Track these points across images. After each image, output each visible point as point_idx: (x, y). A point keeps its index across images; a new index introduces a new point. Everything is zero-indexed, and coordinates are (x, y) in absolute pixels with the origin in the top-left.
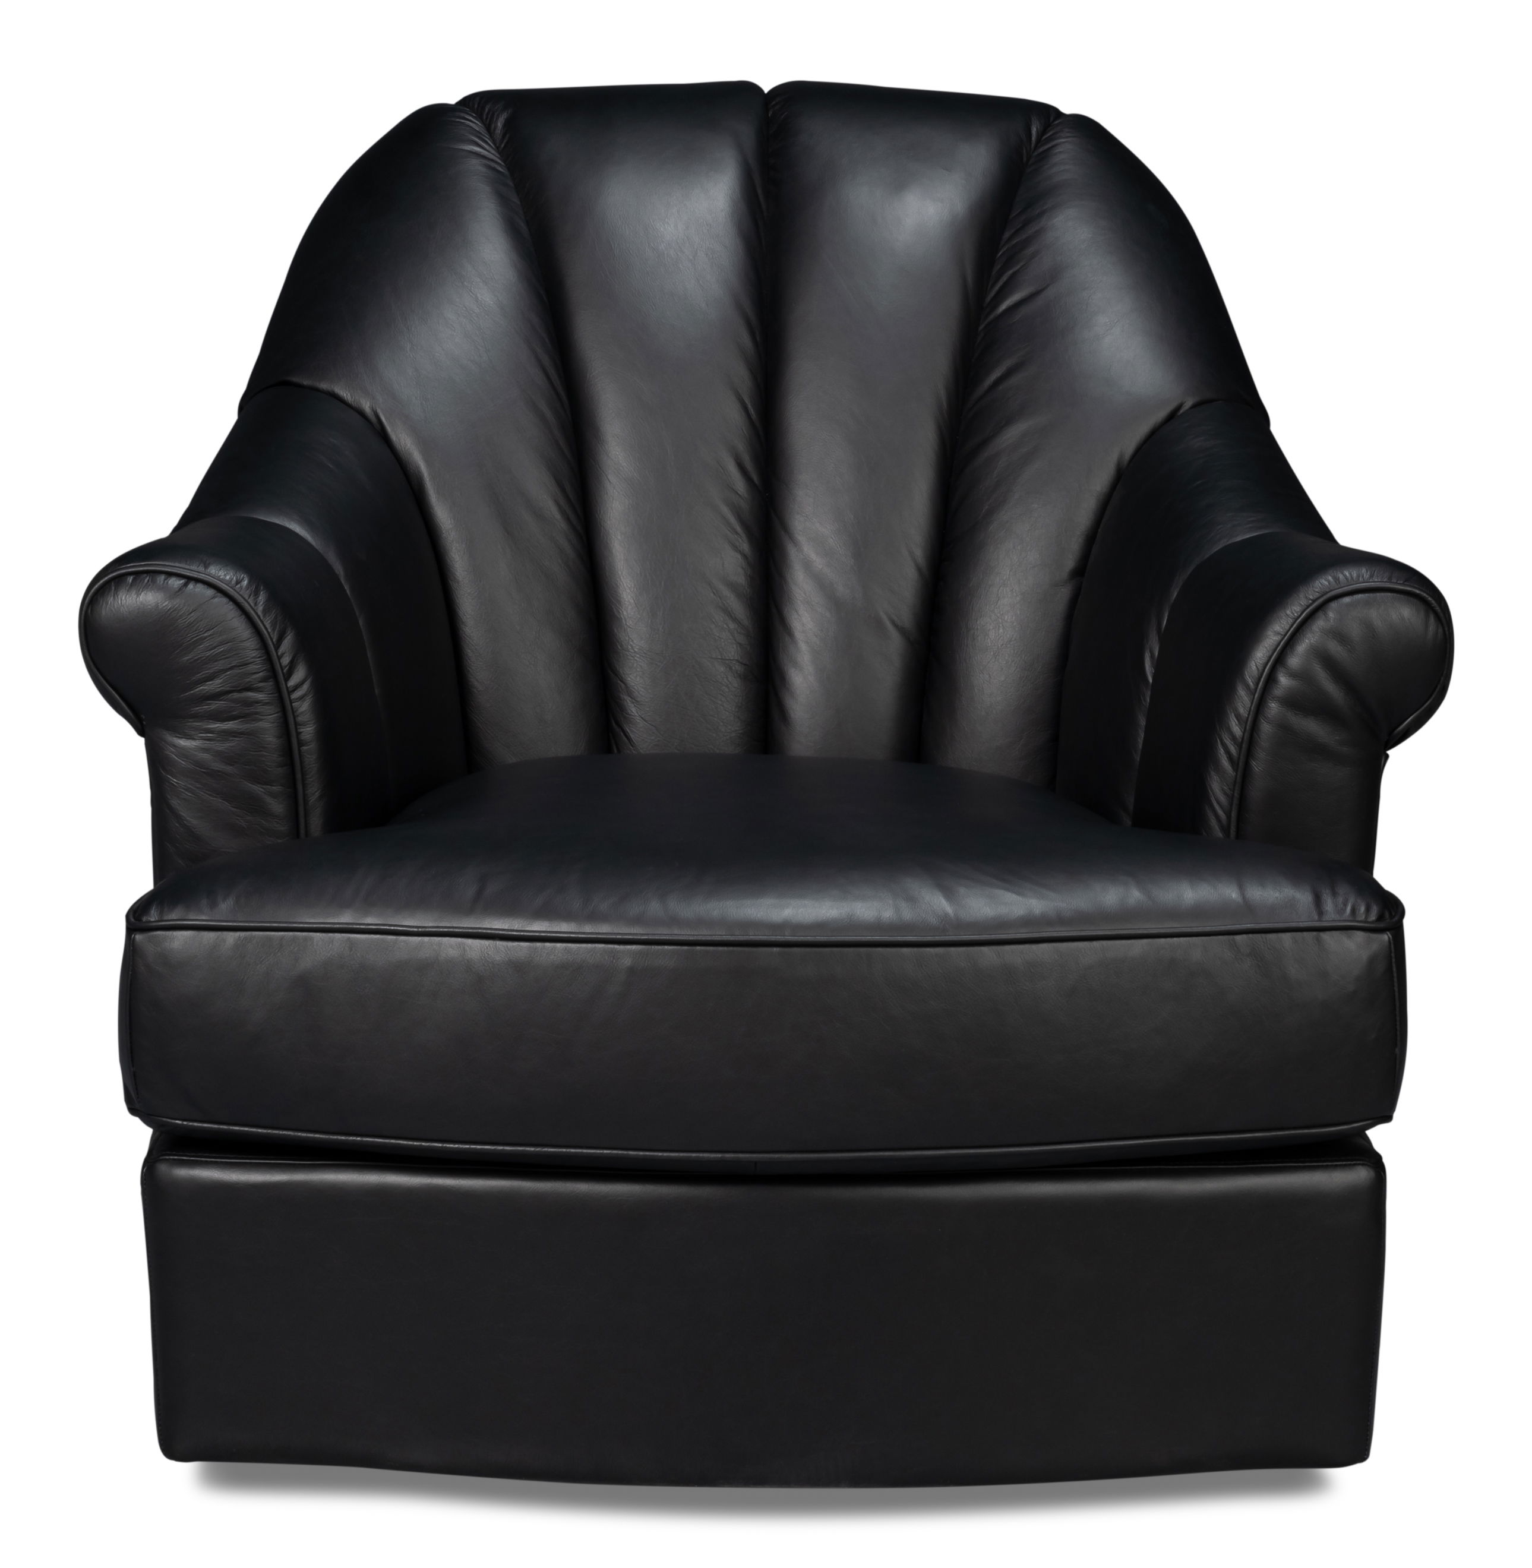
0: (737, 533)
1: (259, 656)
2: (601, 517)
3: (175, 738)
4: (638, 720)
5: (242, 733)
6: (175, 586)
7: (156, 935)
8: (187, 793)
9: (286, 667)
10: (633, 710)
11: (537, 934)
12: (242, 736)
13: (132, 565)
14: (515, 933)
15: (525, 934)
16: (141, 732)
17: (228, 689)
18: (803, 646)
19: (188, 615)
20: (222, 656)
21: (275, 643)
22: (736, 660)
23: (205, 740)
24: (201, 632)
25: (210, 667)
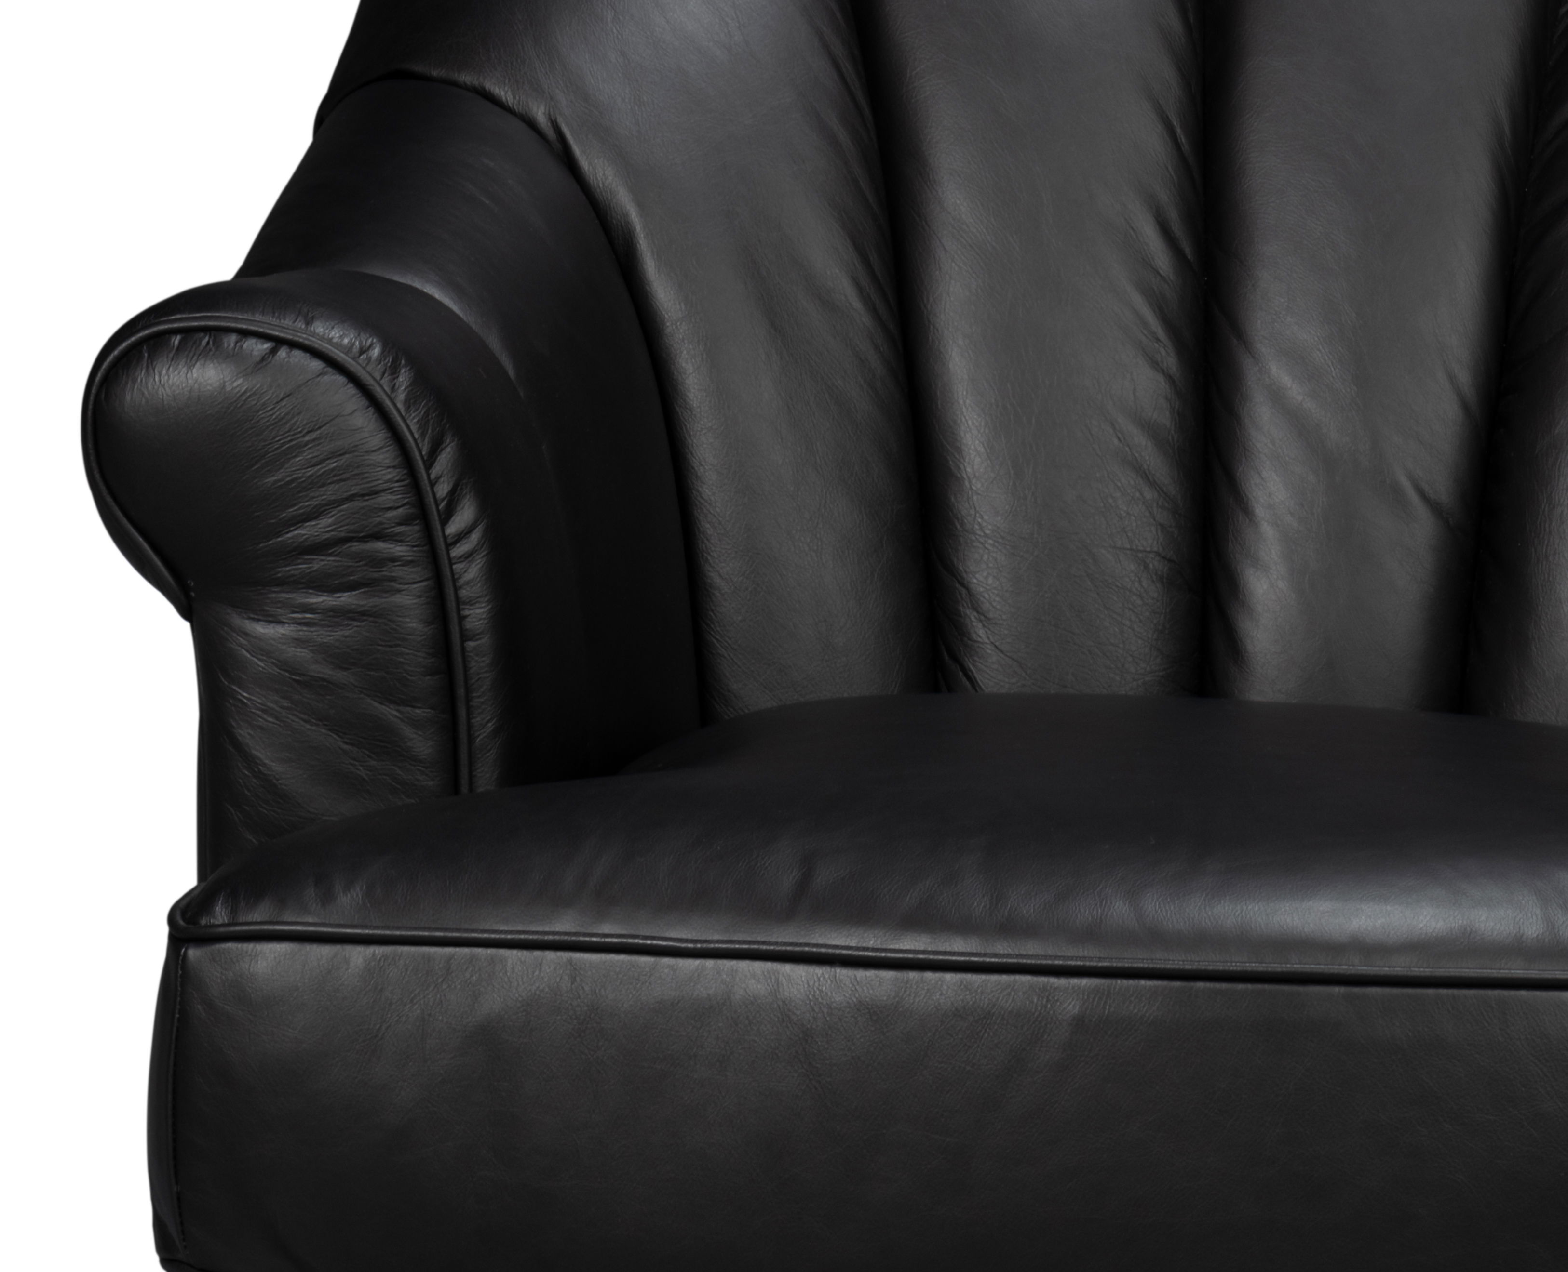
0: (1158, 340)
1: (396, 479)
2: (929, 307)
3: (247, 621)
4: (989, 649)
5: (363, 614)
6: (256, 353)
7: (224, 949)
8: (265, 716)
9: (443, 500)
10: (981, 632)
11: (910, 956)
12: (365, 618)
13: (178, 316)
14: (870, 954)
15: (889, 955)
16: (185, 612)
17: (343, 534)
18: (1268, 530)
19: (277, 403)
20: (334, 476)
21: (425, 458)
22: (1156, 552)
23: (300, 624)
24: (300, 432)
25: (312, 495)
